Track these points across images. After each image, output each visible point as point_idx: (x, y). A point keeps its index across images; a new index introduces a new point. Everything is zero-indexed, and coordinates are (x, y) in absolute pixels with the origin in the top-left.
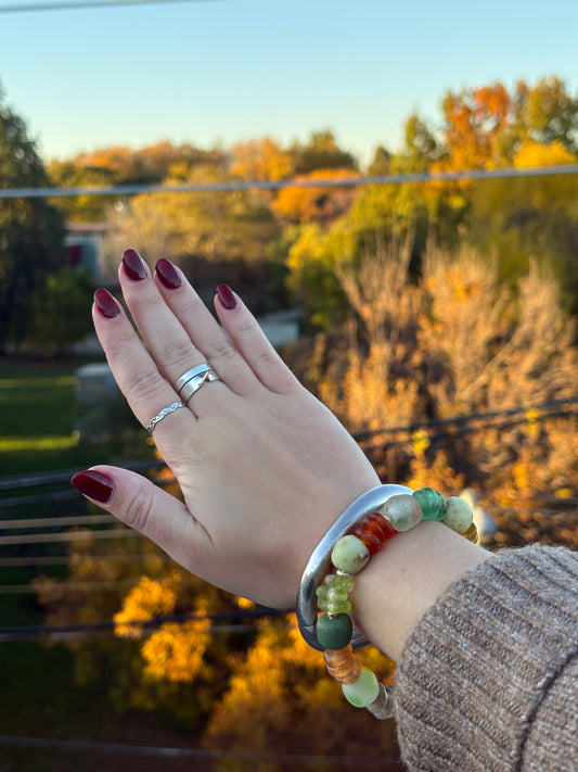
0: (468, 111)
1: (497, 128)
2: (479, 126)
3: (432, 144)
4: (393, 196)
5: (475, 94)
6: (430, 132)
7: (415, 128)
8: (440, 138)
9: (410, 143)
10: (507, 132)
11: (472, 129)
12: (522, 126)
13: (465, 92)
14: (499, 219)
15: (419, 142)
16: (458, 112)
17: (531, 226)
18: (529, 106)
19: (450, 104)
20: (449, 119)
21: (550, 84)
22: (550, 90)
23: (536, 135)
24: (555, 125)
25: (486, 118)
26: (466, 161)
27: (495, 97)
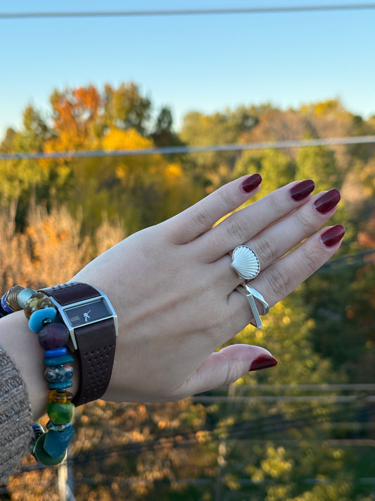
0: (70, 105)
1: (92, 118)
2: (78, 116)
3: (45, 128)
4: (15, 166)
5: (74, 93)
6: (42, 119)
7: (31, 115)
8: (51, 124)
9: (28, 126)
10: (98, 121)
11: (73, 118)
12: (109, 116)
13: (67, 91)
14: (93, 183)
15: (34, 125)
16: (63, 105)
17: (116, 189)
18: (115, 103)
19: (56, 99)
20: (55, 109)
21: (128, 87)
22: (127, 91)
23: (120, 123)
24: (133, 117)
25: (83, 110)
26: (70, 141)
27: (89, 96)
